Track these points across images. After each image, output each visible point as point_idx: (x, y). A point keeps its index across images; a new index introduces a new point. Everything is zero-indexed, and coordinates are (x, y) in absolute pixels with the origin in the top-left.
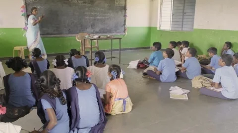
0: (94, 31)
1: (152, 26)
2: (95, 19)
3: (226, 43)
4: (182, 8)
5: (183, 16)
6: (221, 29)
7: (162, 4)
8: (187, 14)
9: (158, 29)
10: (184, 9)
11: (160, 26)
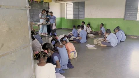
0: (33, 20)
1: (63, 17)
2: (33, 14)
3: (101, 24)
4: (78, 8)
5: (79, 12)
6: (98, 18)
7: (67, 6)
8: (81, 11)
9: (66, 19)
10: (79, 8)
11: (67, 17)
